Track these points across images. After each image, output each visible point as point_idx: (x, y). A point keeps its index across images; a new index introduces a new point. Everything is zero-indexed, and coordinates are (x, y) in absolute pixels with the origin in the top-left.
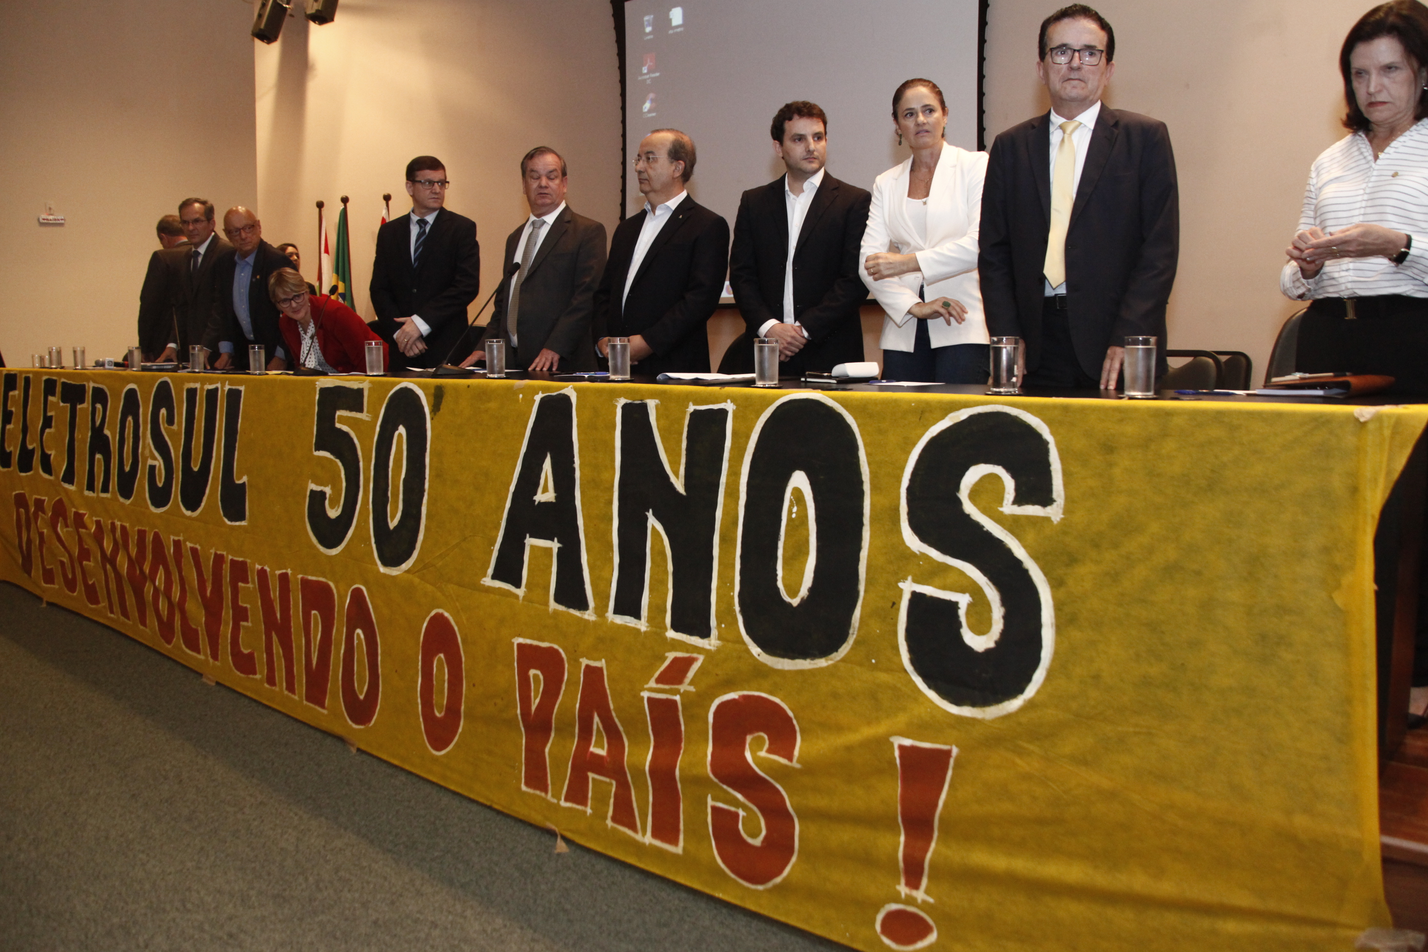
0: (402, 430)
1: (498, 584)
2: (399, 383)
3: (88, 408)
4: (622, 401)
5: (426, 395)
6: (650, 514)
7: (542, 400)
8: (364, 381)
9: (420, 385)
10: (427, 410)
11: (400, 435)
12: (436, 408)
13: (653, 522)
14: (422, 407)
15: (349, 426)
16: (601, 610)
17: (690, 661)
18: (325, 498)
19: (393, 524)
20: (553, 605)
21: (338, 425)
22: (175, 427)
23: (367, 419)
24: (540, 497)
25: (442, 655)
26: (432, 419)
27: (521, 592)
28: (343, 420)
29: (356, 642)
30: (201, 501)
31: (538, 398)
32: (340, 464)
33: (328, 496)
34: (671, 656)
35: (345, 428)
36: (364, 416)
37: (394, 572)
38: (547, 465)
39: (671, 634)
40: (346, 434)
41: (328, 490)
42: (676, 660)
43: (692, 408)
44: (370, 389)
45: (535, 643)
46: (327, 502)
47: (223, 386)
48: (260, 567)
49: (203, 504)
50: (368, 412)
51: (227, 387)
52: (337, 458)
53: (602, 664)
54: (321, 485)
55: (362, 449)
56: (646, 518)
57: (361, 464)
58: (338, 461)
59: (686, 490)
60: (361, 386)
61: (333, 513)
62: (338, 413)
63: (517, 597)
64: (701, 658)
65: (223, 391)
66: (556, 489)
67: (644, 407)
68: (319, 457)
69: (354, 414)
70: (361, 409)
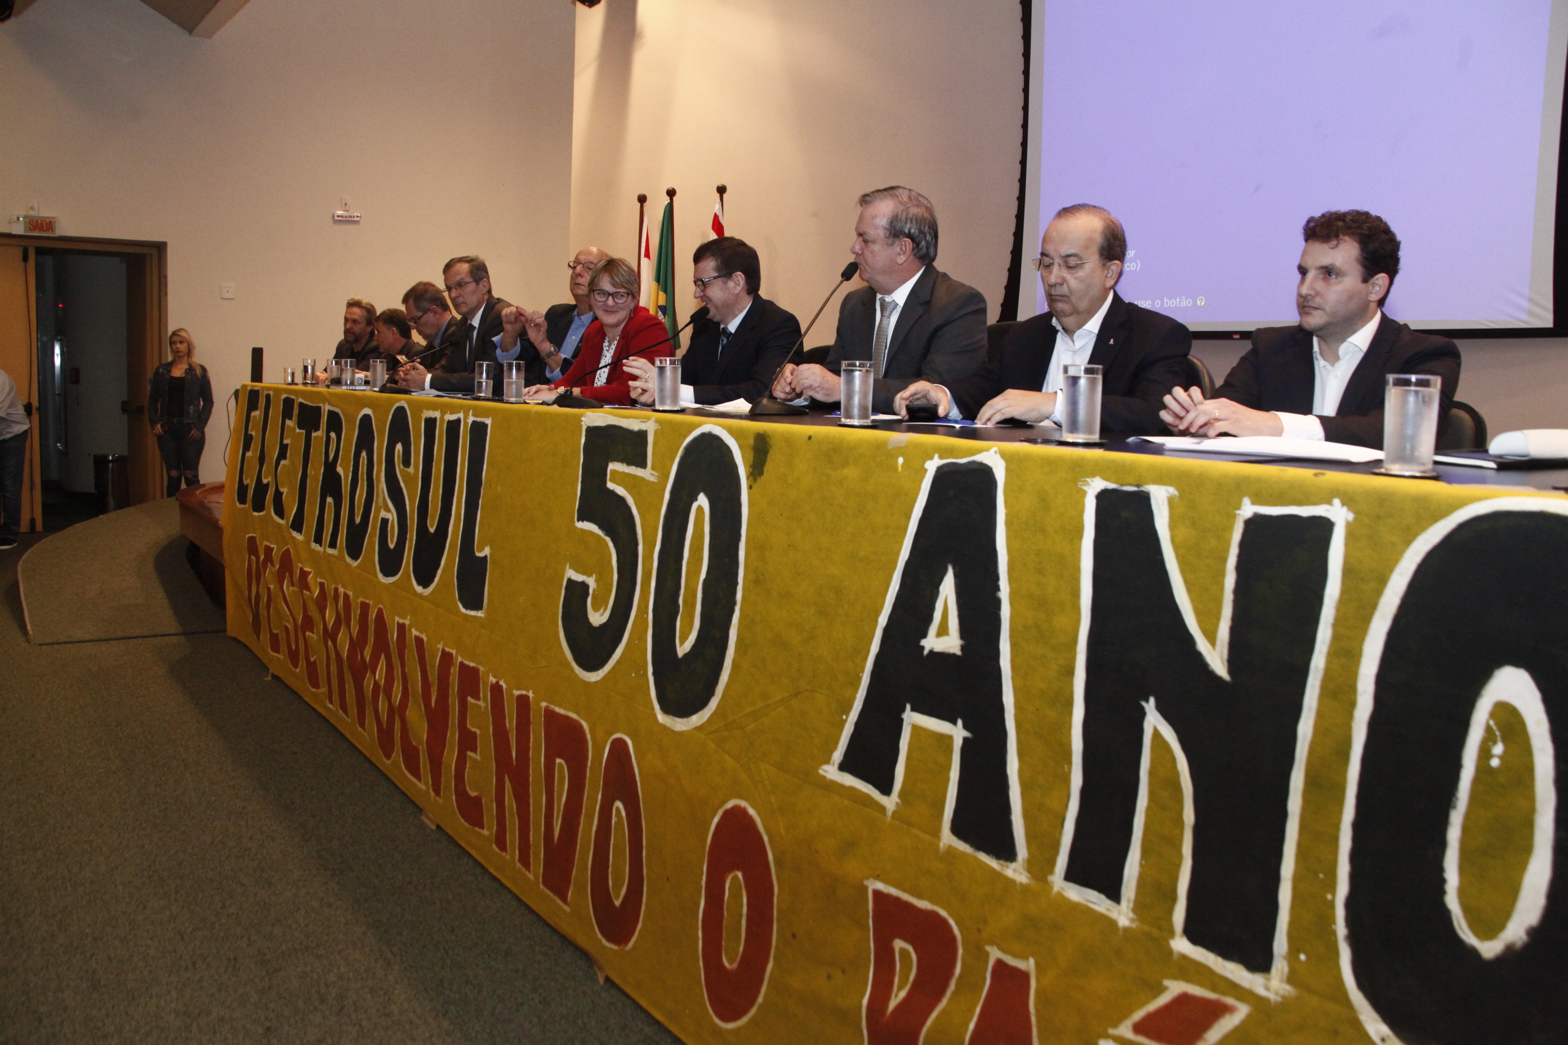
0: (702, 501)
1: (849, 780)
2: (699, 425)
3: (322, 437)
4: (1097, 485)
5: (741, 447)
6: (1150, 706)
7: (940, 470)
8: (648, 419)
9: (731, 431)
10: (742, 472)
11: (700, 509)
12: (757, 470)
13: (1154, 721)
14: (735, 467)
15: (626, 488)
16: (1040, 867)
17: (1216, 1011)
18: (588, 594)
19: (683, 648)
20: (947, 838)
21: (610, 485)
22: (411, 470)
23: (652, 479)
24: (932, 643)
25: (740, 875)
26: (750, 487)
27: (890, 802)
28: (615, 477)
29: (614, 820)
30: (434, 576)
31: (932, 466)
32: (611, 545)
33: (591, 591)
34: (1175, 988)
35: (620, 491)
36: (646, 474)
37: (680, 725)
38: (948, 587)
39: (1181, 945)
40: (622, 500)
41: (591, 582)
42: (1183, 999)
43: (1248, 509)
44: (656, 432)
45: (906, 897)
46: (589, 600)
47: (466, 417)
48: (494, 681)
49: (437, 579)
50: (653, 468)
51: (471, 419)
52: (607, 534)
53: (1029, 965)
54: (584, 573)
55: (642, 526)
56: (1142, 714)
57: (640, 547)
58: (608, 539)
59: (1230, 671)
60: (643, 427)
61: (597, 618)
62: (613, 466)
63: (882, 809)
64: (1242, 1011)
65: (466, 423)
66: (964, 633)
67: (1144, 499)
68: (583, 531)
69: (633, 470)
70: (642, 464)
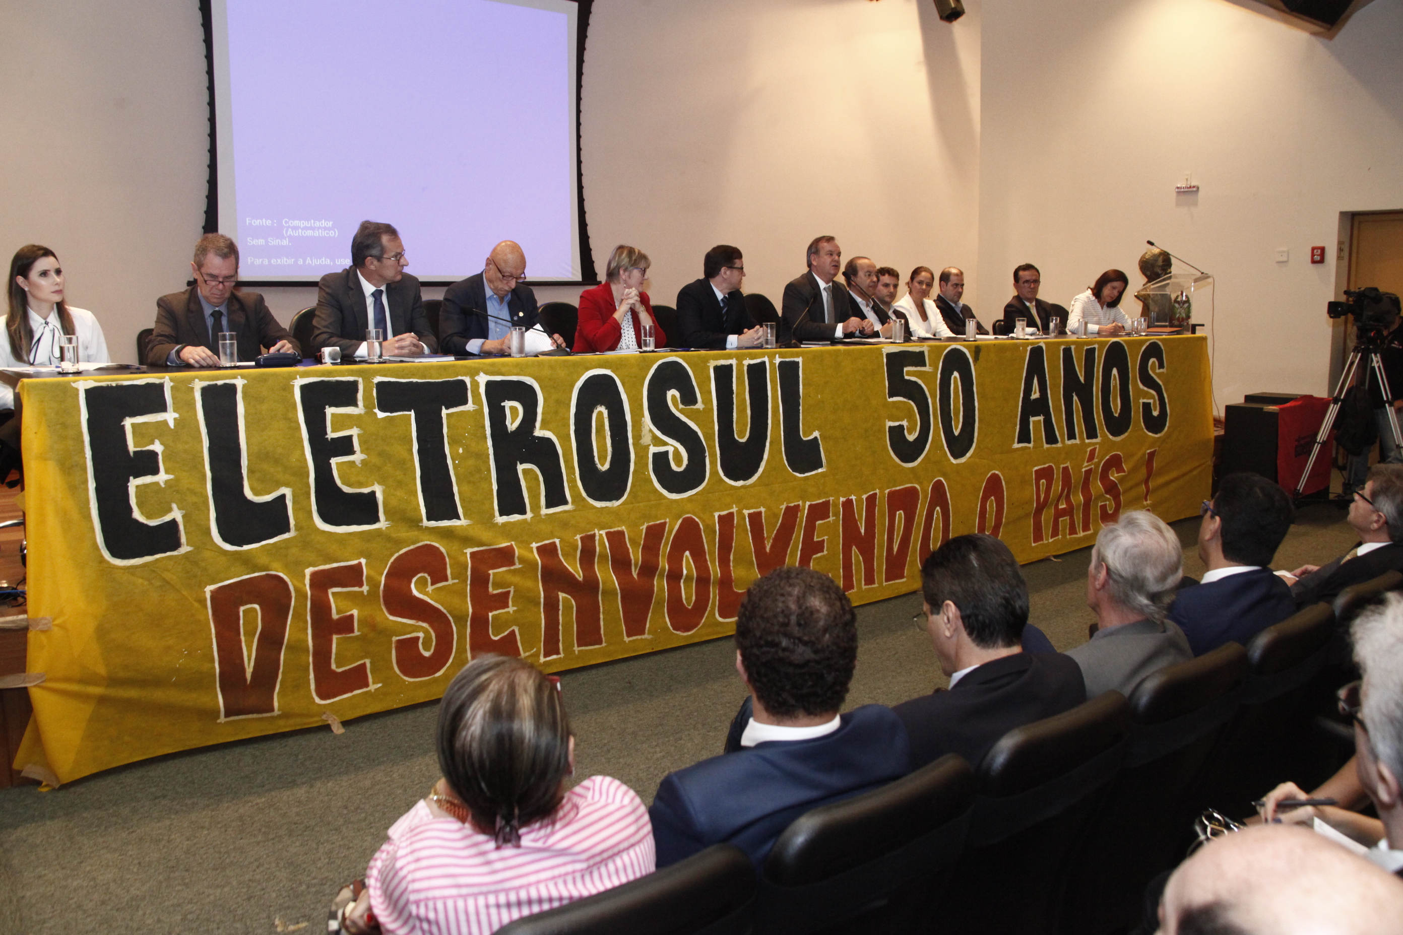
0: (956, 374)
5: (970, 352)
6: (1074, 394)
7: (1031, 349)
8: (923, 346)
9: (965, 346)
10: (971, 361)
11: (955, 378)
12: (977, 358)
13: (1075, 397)
14: (967, 359)
15: (917, 377)
16: (1063, 441)
18: (904, 429)
19: (957, 431)
21: (907, 377)
23: (930, 370)
25: (992, 498)
26: (975, 365)
27: (1031, 445)
28: (909, 373)
31: (1029, 348)
32: (912, 403)
33: (905, 427)
34: (1089, 450)
35: (913, 379)
36: (927, 369)
40: (915, 383)
41: (905, 423)
44: (929, 351)
46: (906, 432)
48: (845, 499)
50: (930, 366)
52: (909, 399)
54: (899, 421)
55: (929, 391)
57: (930, 400)
58: (911, 402)
59: (1085, 381)
60: (921, 349)
61: (911, 438)
62: (905, 369)
64: (1098, 447)
68: (894, 402)
69: (919, 369)
70: (924, 365)
